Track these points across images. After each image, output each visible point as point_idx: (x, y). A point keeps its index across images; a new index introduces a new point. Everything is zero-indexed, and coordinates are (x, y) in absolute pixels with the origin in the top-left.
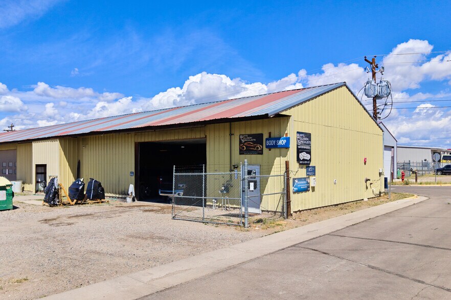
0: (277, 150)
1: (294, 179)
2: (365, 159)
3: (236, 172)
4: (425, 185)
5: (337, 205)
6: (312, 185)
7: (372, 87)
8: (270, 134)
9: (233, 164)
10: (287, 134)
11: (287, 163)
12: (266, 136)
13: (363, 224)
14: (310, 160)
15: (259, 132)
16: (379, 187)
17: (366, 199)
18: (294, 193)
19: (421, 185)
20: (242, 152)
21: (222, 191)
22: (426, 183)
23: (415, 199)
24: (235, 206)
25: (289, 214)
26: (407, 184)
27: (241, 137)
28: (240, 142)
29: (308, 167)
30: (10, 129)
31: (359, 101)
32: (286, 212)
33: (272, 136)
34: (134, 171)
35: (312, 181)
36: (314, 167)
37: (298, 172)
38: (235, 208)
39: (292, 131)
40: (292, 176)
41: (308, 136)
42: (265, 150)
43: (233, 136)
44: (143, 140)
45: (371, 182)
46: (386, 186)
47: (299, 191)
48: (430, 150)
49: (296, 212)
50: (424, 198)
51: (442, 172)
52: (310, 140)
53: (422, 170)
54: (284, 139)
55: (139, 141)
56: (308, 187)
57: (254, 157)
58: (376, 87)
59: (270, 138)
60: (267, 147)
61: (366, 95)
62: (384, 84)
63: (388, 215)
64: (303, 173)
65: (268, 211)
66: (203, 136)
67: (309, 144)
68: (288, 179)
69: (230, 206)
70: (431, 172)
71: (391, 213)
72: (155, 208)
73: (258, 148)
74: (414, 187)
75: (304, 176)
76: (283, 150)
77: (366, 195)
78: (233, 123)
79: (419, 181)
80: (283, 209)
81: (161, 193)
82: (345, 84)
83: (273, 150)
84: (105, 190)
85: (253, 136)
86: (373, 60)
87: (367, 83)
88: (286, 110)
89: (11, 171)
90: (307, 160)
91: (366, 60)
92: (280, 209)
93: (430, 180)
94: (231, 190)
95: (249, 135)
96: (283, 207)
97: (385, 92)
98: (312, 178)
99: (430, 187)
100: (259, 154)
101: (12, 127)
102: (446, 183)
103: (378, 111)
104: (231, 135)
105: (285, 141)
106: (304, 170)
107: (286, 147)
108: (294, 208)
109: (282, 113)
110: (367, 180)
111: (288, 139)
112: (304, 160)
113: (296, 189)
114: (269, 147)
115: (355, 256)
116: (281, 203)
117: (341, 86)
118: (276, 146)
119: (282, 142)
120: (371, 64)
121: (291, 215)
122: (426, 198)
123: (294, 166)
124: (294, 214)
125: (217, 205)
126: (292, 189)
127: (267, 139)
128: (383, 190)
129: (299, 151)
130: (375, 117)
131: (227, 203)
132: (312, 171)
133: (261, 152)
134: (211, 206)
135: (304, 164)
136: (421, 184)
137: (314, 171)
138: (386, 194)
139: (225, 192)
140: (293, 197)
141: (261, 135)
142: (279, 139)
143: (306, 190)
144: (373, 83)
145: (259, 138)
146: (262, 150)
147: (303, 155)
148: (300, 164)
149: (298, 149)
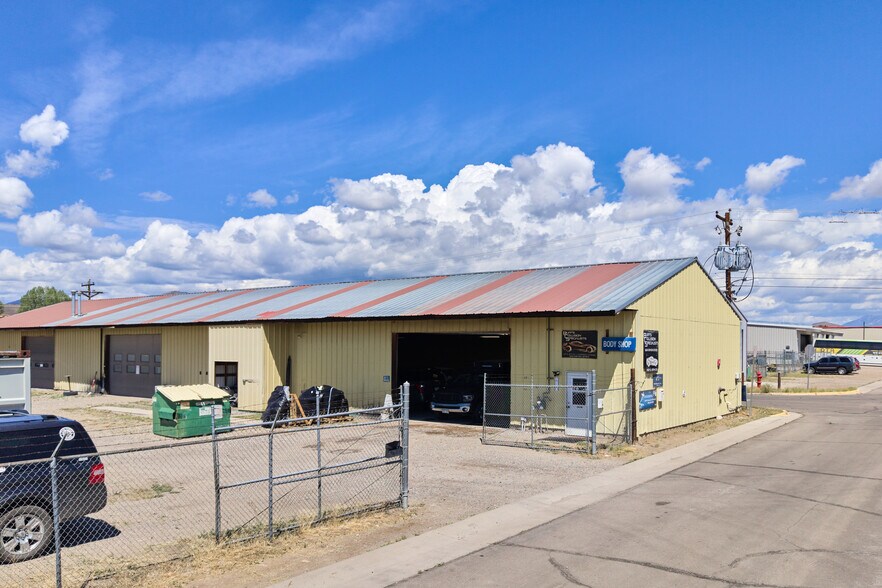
0: (617, 354)
1: (641, 392)
2: (719, 360)
3: (556, 384)
4: (793, 394)
5: (686, 425)
6: (659, 399)
7: (726, 256)
8: (607, 331)
9: (552, 370)
10: (631, 334)
11: (633, 372)
12: (601, 335)
13: (732, 449)
14: (657, 367)
15: (591, 328)
16: (734, 400)
17: (719, 417)
18: (641, 410)
19: (786, 394)
20: (565, 354)
21: (537, 407)
22: (795, 390)
23: (784, 417)
24: (555, 427)
25: (635, 439)
26: (766, 391)
27: (565, 334)
28: (564, 340)
29: (655, 376)
30: (86, 289)
31: (707, 274)
32: (631, 434)
33: (611, 335)
34: (390, 374)
35: (660, 394)
36: (661, 375)
37: (644, 383)
38: (554, 430)
39: (638, 330)
40: (638, 388)
41: (655, 334)
42: (601, 353)
43: (552, 332)
44: (406, 331)
45: (725, 393)
46: (744, 398)
47: (646, 408)
48: (795, 331)
49: (641, 435)
50: (797, 416)
51: (816, 370)
52: (657, 340)
53: (785, 365)
54: (629, 340)
55: (400, 331)
56: (655, 402)
57: (583, 362)
58: (731, 256)
59: (607, 338)
60: (604, 349)
61: (717, 266)
62: (742, 251)
63: (756, 438)
64: (649, 384)
65: (604, 434)
66: (505, 329)
67: (656, 347)
68: (634, 393)
69: (549, 427)
70: (797, 368)
71: (759, 435)
72: (439, 430)
73: (590, 350)
74: (777, 397)
75: (651, 388)
76: (627, 354)
77: (719, 411)
78: (552, 319)
79: (783, 386)
80: (626, 432)
81: (436, 407)
82: (696, 260)
83: (611, 353)
84: (349, 404)
85: (583, 333)
86: (727, 215)
87: (719, 250)
88: (632, 303)
89: (146, 369)
90: (654, 367)
91: (717, 216)
92: (621, 432)
93: (797, 382)
94: (549, 404)
95: (577, 332)
96: (626, 428)
97: (744, 263)
98: (659, 390)
99: (801, 397)
100: (591, 357)
101: (89, 285)
102: (823, 391)
103: (732, 289)
104: (549, 329)
105: (630, 343)
106: (651, 380)
107: (632, 350)
108: (640, 430)
109: (629, 308)
110: (721, 390)
111: (633, 341)
112: (652, 367)
113: (642, 405)
114: (607, 350)
115: (741, 482)
116: (624, 424)
117: (692, 264)
118: (617, 349)
119: (626, 344)
120: (724, 220)
121: (637, 439)
122: (800, 415)
123: (640, 375)
124: (640, 438)
125: (527, 425)
126: (638, 405)
127: (603, 339)
128: (740, 403)
129: (646, 355)
130: (729, 296)
131: (544, 423)
132: (658, 380)
133: (594, 356)
134: (517, 427)
135: (652, 371)
136: (787, 391)
137: (661, 381)
138: (743, 408)
139: (541, 408)
140: (640, 415)
141: (595, 333)
142: (622, 339)
143: (652, 406)
144: (727, 249)
145: (591, 337)
146: (596, 353)
147: (651, 361)
148: (647, 373)
149: (645, 353)
